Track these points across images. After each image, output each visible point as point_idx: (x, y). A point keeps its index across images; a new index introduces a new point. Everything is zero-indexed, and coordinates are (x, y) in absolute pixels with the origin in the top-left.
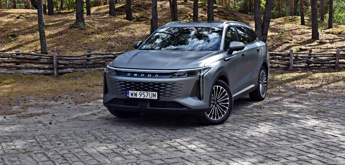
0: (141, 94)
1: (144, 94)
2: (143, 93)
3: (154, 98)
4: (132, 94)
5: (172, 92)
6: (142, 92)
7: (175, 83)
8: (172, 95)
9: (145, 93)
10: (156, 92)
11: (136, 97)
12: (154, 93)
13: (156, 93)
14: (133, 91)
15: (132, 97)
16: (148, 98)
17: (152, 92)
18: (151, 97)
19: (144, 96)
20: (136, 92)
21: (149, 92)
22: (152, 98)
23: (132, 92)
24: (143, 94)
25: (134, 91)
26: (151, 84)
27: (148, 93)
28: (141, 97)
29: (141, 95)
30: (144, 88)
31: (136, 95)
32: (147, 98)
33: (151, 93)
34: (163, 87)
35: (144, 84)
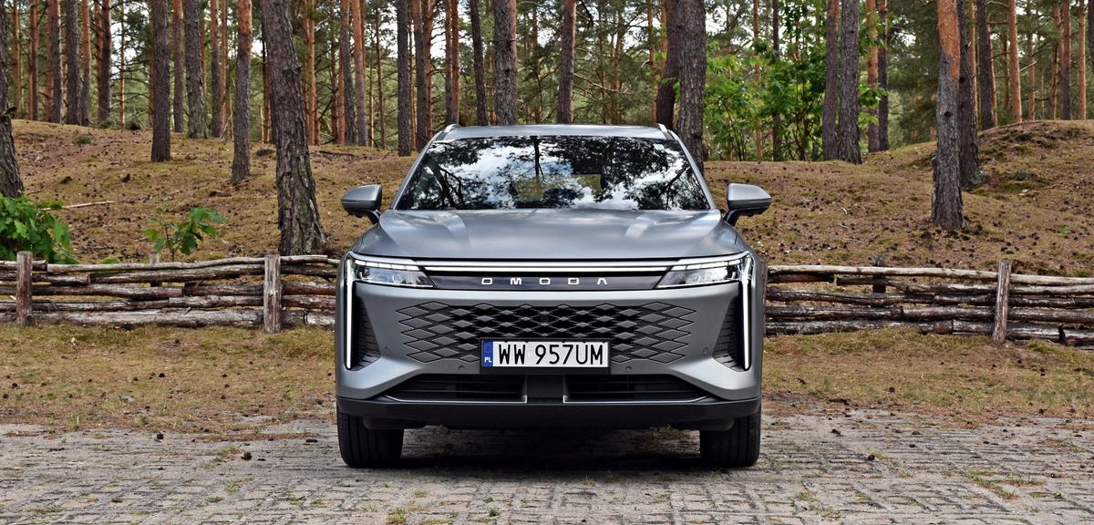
0: (541, 351)
1: (554, 349)
2: (551, 346)
3: (596, 364)
4: (505, 355)
5: (662, 339)
6: (547, 345)
7: (673, 306)
8: (660, 351)
9: (557, 346)
10: (604, 342)
11: (519, 364)
12: (597, 345)
13: (605, 346)
14: (509, 343)
15: (504, 364)
16: (572, 363)
17: (589, 344)
18: (582, 359)
19: (554, 358)
20: (520, 345)
21: (575, 344)
22: (588, 365)
23: (505, 345)
24: (551, 352)
25: (512, 344)
26: (583, 312)
27: (571, 346)
28: (540, 365)
29: (542, 356)
30: (553, 330)
31: (520, 355)
32: (567, 365)
33: (582, 345)
34: (627, 324)
35: (554, 313)
